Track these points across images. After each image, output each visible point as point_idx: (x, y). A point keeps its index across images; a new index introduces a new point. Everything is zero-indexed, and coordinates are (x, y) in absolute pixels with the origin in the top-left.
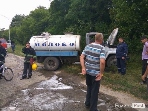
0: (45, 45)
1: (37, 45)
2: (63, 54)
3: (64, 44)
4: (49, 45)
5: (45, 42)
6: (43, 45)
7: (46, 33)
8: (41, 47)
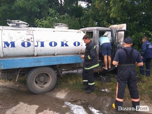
0: (29, 45)
1: (10, 46)
2: (66, 60)
3: (65, 43)
4: (36, 44)
5: (28, 40)
6: (23, 45)
7: (18, 22)
8: (19, 49)
